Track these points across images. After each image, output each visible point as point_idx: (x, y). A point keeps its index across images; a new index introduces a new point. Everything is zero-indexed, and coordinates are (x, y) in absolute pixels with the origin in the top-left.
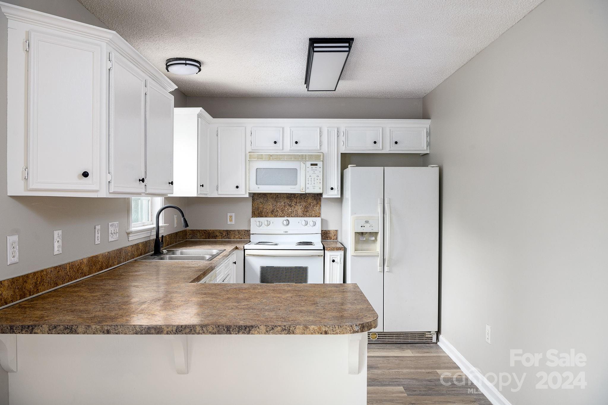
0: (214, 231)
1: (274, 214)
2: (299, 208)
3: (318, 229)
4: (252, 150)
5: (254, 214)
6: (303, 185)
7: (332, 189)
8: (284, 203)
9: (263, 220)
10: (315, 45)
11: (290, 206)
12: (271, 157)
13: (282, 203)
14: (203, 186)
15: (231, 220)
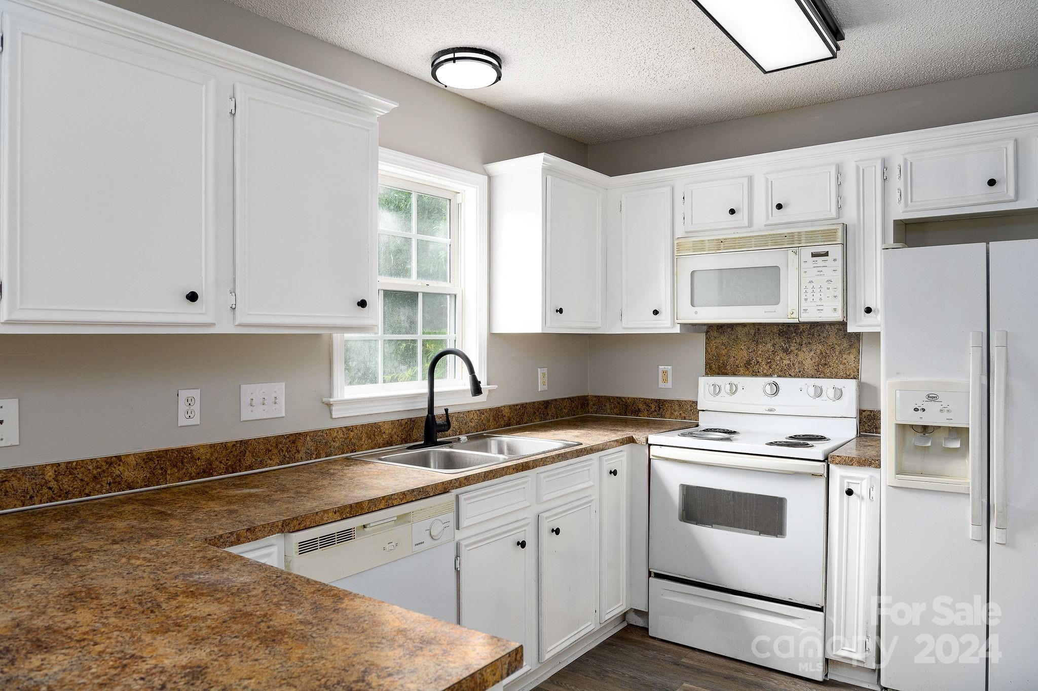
0: (635, 400)
1: (750, 369)
2: (807, 357)
3: (849, 405)
4: (686, 232)
5: (711, 368)
6: (793, 304)
7: (868, 310)
8: (774, 345)
9: (723, 381)
11: (786, 351)
12: (721, 245)
13: (769, 346)
14: (561, 311)
15: (665, 380)
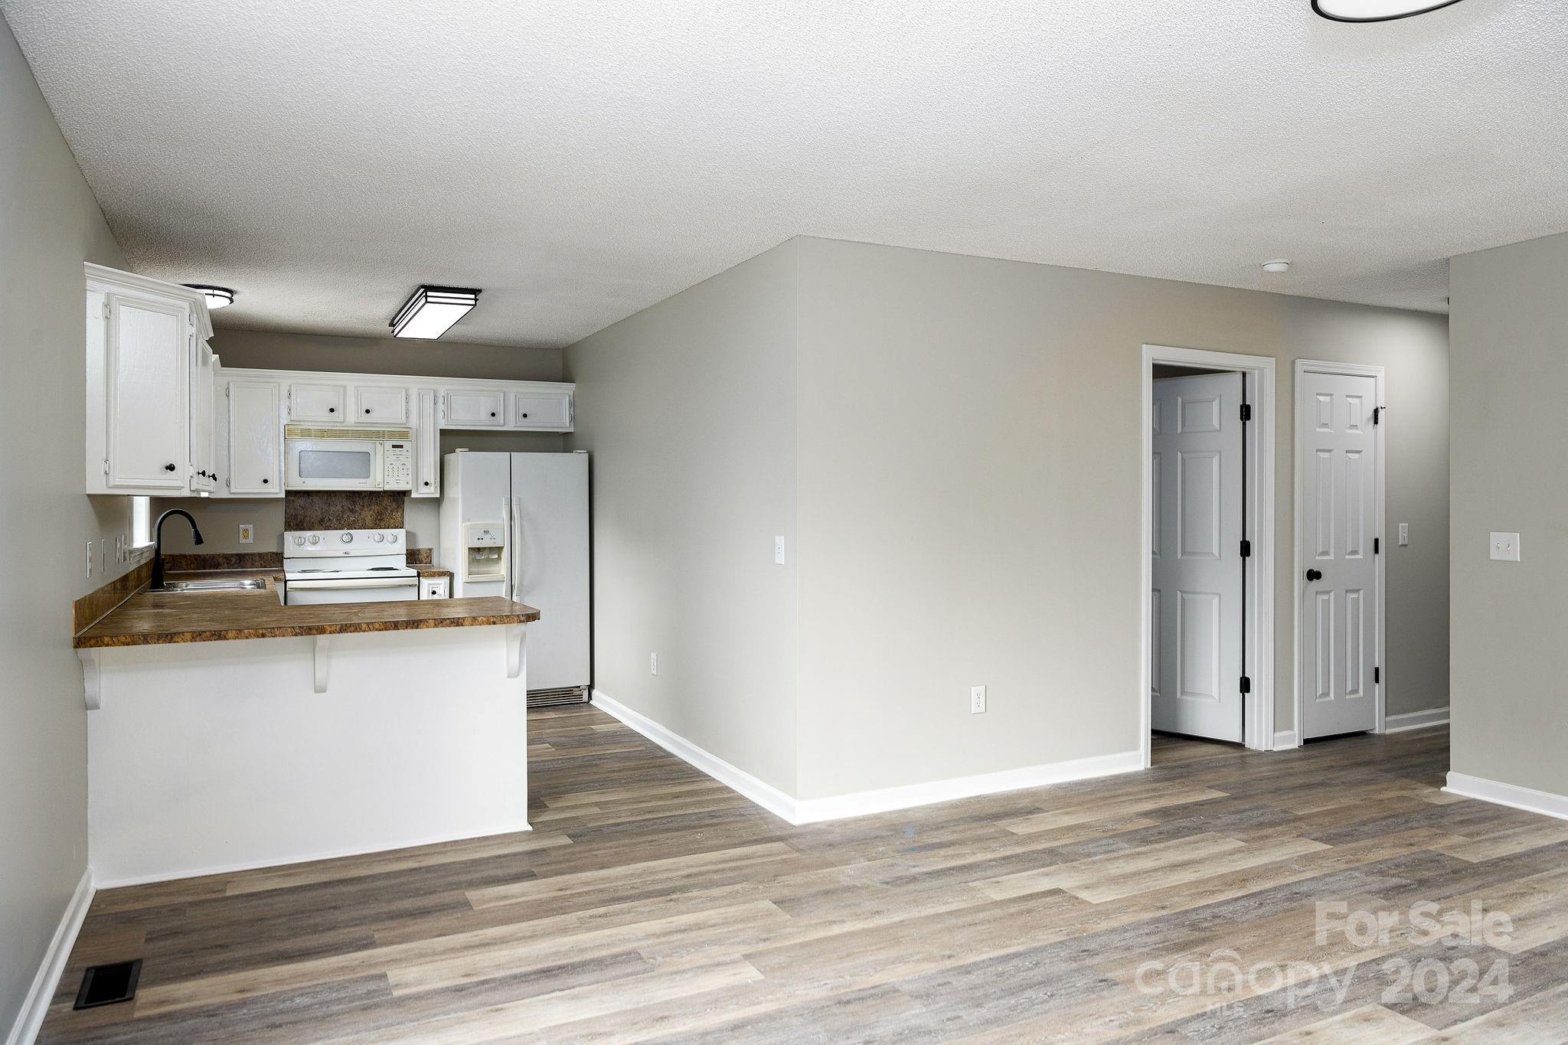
0: (213, 557)
1: (324, 524)
2: (368, 515)
3: (401, 547)
4: (291, 421)
5: (290, 525)
6: (379, 479)
7: (427, 484)
8: (343, 507)
9: (308, 534)
10: (429, 294)
11: (352, 511)
12: (323, 434)
13: (339, 507)
15: (246, 537)
